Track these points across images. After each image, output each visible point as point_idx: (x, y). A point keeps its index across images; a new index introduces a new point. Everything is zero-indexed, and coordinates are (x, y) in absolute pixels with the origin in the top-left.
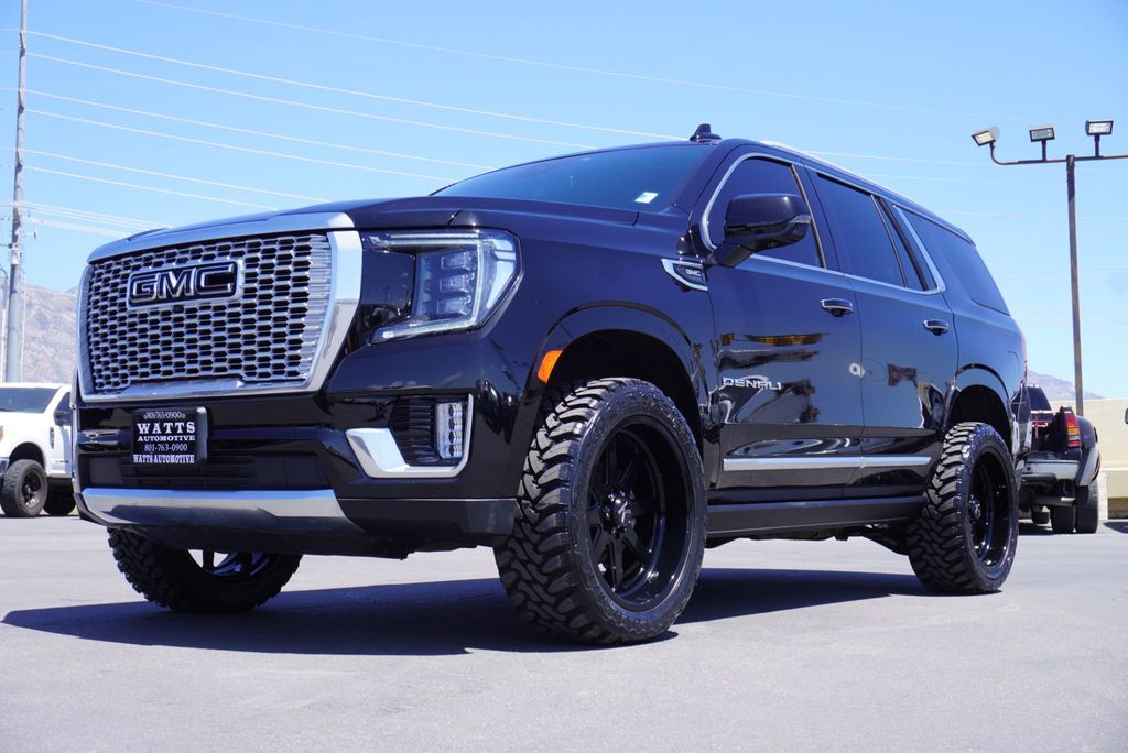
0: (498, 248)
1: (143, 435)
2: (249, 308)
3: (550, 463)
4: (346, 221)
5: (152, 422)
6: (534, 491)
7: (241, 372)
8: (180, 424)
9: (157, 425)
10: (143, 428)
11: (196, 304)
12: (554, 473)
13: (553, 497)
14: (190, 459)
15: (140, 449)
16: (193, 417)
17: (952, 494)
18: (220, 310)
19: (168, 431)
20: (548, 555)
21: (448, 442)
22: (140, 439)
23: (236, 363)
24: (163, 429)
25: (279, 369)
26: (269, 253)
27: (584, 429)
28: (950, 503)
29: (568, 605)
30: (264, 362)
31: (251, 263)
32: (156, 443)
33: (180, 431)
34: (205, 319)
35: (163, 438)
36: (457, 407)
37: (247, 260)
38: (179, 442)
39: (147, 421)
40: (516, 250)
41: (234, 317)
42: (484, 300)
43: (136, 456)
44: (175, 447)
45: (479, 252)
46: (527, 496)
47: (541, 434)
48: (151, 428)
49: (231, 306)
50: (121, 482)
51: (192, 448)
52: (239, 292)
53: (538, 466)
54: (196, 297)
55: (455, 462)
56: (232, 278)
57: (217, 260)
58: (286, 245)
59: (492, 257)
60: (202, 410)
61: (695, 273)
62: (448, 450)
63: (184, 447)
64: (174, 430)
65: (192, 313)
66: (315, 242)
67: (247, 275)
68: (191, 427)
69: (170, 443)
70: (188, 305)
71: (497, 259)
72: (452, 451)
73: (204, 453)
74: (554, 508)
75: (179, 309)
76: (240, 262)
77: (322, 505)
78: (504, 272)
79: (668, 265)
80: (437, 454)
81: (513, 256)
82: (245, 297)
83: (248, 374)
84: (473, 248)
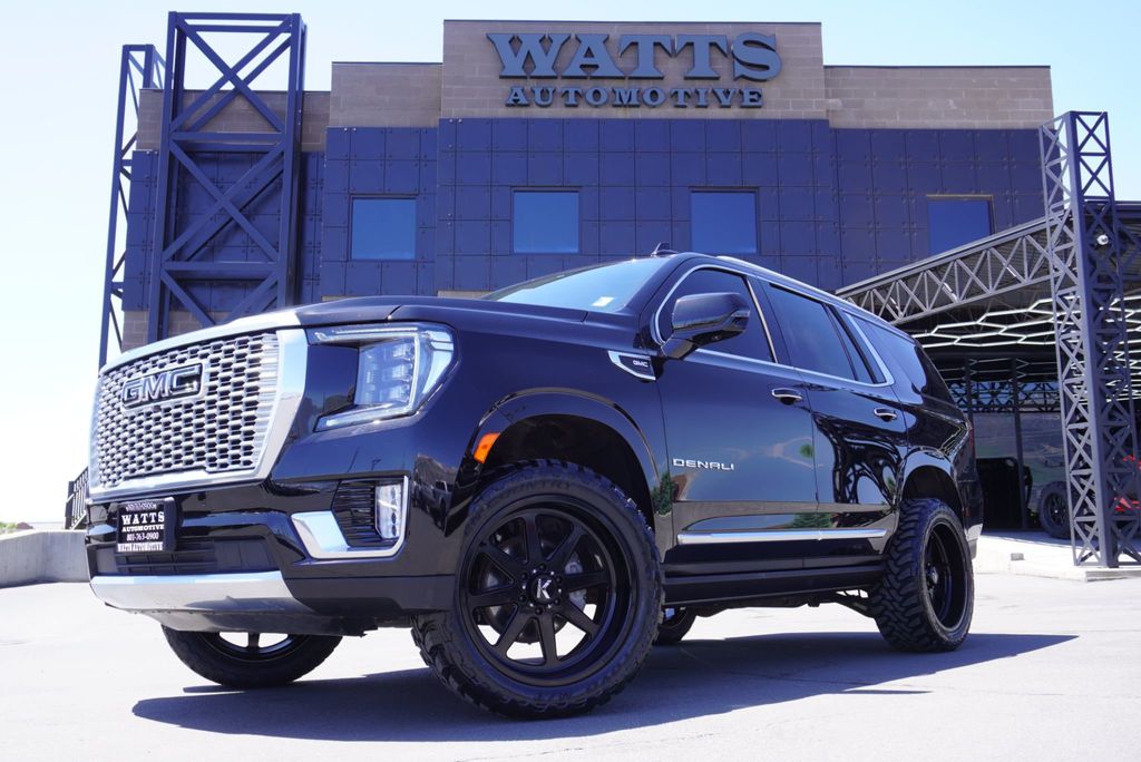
0: (435, 339)
1: (126, 526)
2: (212, 404)
4: (292, 318)
5: (133, 513)
7: (205, 463)
8: (153, 514)
9: (136, 516)
10: (126, 519)
11: (170, 403)
14: (161, 546)
15: (123, 538)
16: (163, 507)
18: (188, 408)
19: (145, 521)
21: (390, 523)
22: (124, 530)
23: (200, 456)
24: (141, 520)
25: (235, 459)
26: (229, 353)
30: (224, 453)
31: (214, 363)
32: (135, 533)
33: (153, 521)
34: (177, 417)
35: (140, 528)
36: (397, 488)
37: (211, 361)
38: (152, 531)
39: (128, 513)
40: (454, 341)
41: (200, 413)
42: (422, 381)
43: (119, 545)
44: (149, 536)
45: (417, 344)
48: (132, 519)
49: (197, 403)
50: (116, 571)
51: (162, 536)
52: (204, 390)
54: (169, 397)
55: (392, 543)
56: (198, 377)
57: (187, 363)
58: (243, 345)
59: (428, 348)
60: (169, 500)
61: (643, 364)
62: (390, 530)
63: (156, 535)
65: (167, 411)
66: (266, 340)
67: (210, 374)
68: (161, 516)
69: (146, 532)
70: (164, 404)
71: (435, 350)
72: (394, 533)
73: (170, 541)
75: (158, 408)
76: (205, 363)
78: (441, 362)
79: (614, 357)
80: (378, 535)
81: (451, 347)
82: (209, 394)
83: (211, 466)
84: (410, 340)
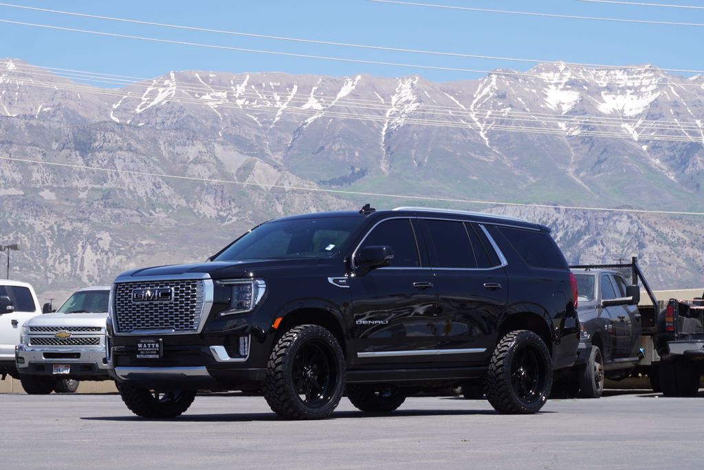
0: (259, 283)
2: (176, 305)
3: (279, 356)
4: (208, 275)
5: (143, 344)
6: (273, 365)
7: (174, 326)
8: (153, 345)
9: (145, 345)
10: (140, 346)
11: (157, 302)
12: (280, 360)
13: (279, 368)
14: (157, 356)
15: (139, 353)
16: (158, 342)
17: (501, 366)
18: (166, 305)
19: (149, 347)
20: (278, 388)
21: (243, 350)
22: (139, 349)
23: (172, 324)
24: (147, 346)
25: (187, 326)
26: (182, 286)
27: (290, 344)
28: (500, 370)
29: (286, 405)
30: (182, 323)
31: (176, 289)
32: (145, 351)
33: (153, 347)
34: (161, 308)
35: (147, 349)
36: (246, 338)
37: (175, 288)
38: (153, 351)
39: (141, 343)
40: (266, 284)
41: (171, 308)
42: (255, 301)
43: (137, 356)
44: (151, 352)
45: (253, 285)
46: (271, 368)
47: (276, 346)
48: (143, 345)
49: (170, 304)
50: (131, 365)
51: (158, 353)
52: (173, 299)
53: (275, 357)
54: (157, 300)
55: (245, 356)
56: (170, 294)
57: (165, 287)
58: (188, 284)
59: (257, 287)
60: (161, 340)
61: (344, 281)
62: (243, 352)
63: (155, 352)
64: (151, 346)
65: (156, 305)
66: (198, 283)
67: (175, 293)
68: (157, 345)
70: (155, 302)
71: (259, 287)
72: (245, 352)
73: (162, 355)
74: (280, 372)
75: (152, 304)
76: (173, 288)
77: (202, 371)
78: (262, 292)
79: (330, 280)
80: (240, 354)
81: (265, 286)
82: (175, 301)
83: (176, 327)
84: (251, 284)
